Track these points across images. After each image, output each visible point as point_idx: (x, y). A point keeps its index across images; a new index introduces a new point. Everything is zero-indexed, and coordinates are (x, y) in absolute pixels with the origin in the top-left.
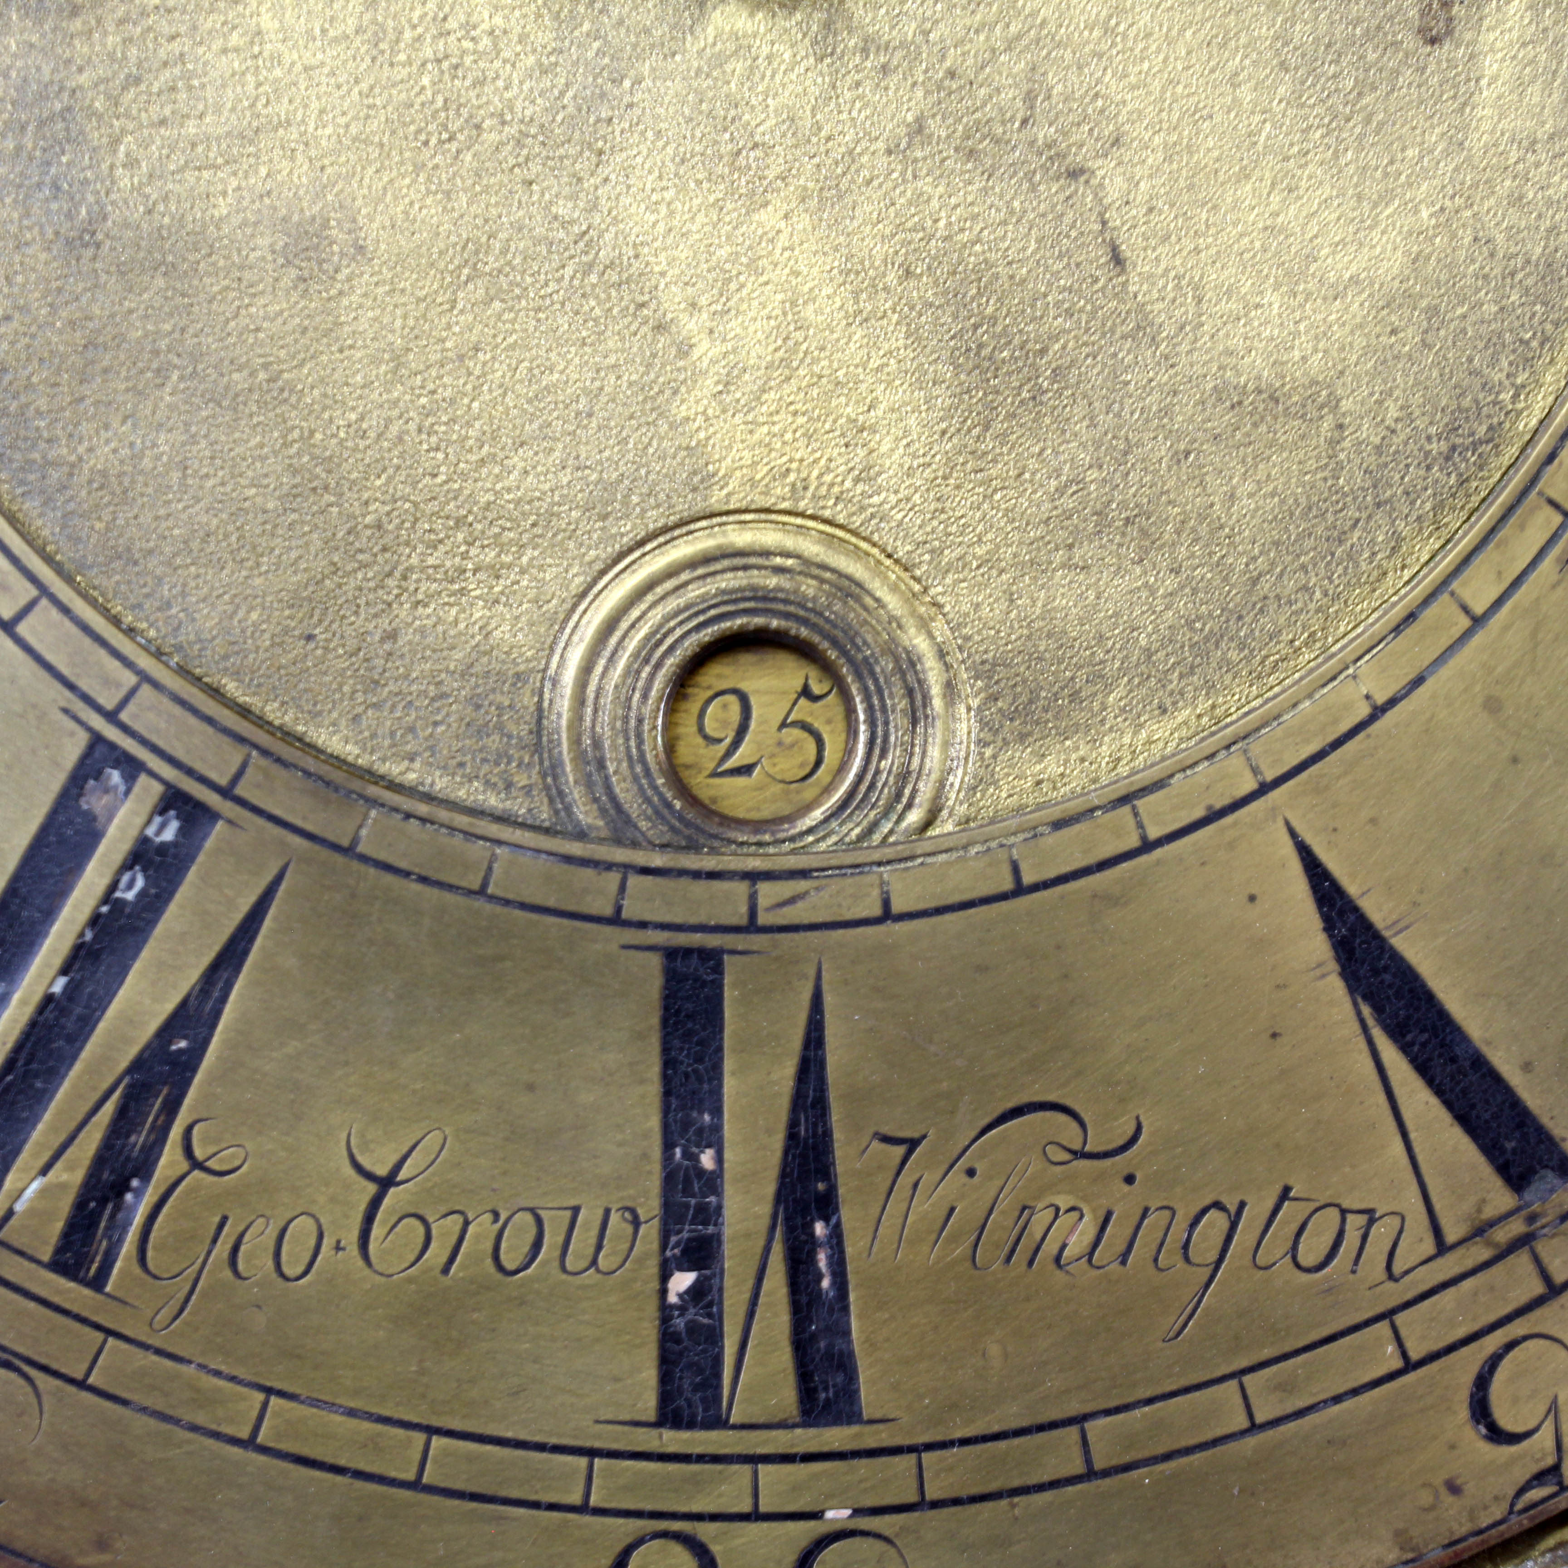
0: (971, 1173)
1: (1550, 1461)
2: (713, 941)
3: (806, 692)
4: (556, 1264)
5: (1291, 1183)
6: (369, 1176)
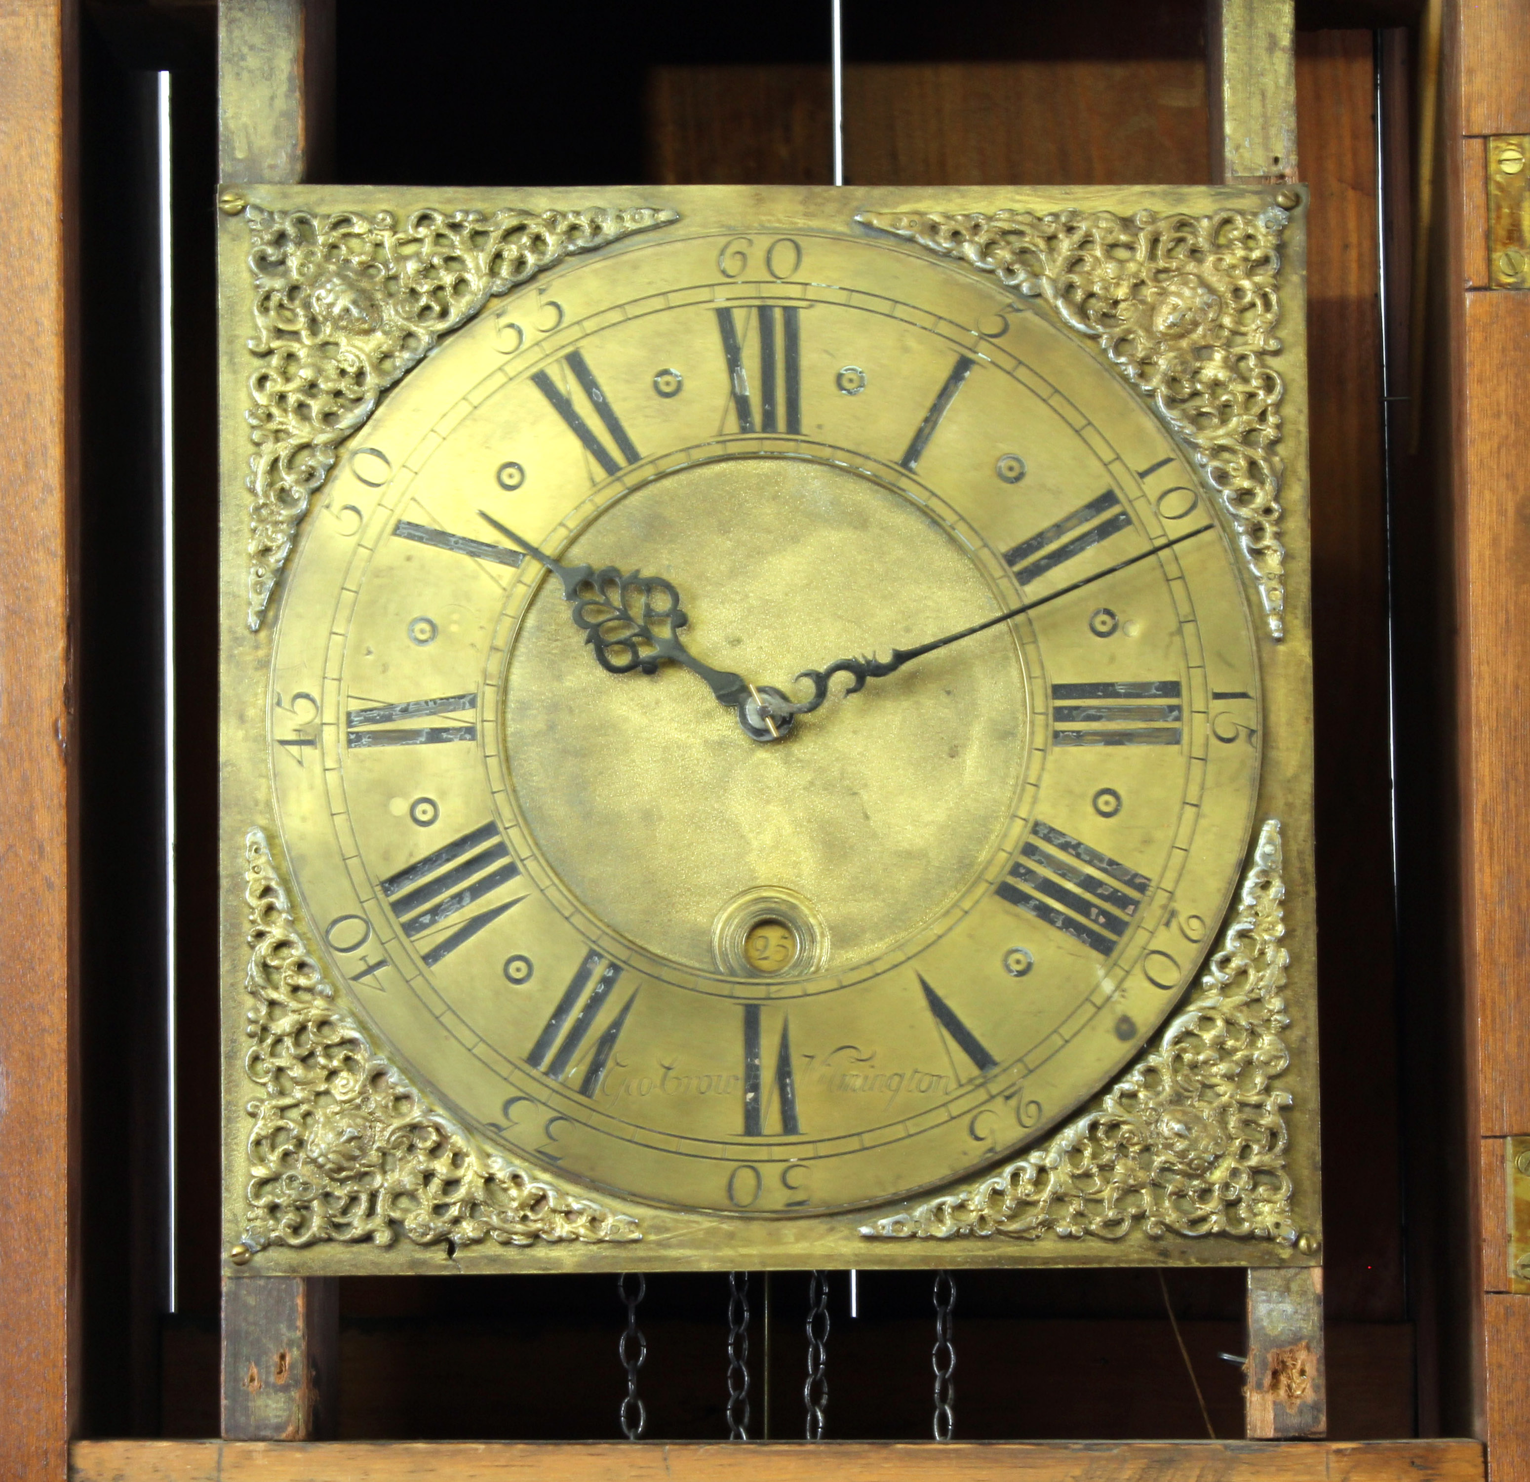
0: (829, 1065)
1: (993, 1146)
2: (758, 1003)
4: (715, 1090)
5: (917, 1068)
6: (664, 1066)
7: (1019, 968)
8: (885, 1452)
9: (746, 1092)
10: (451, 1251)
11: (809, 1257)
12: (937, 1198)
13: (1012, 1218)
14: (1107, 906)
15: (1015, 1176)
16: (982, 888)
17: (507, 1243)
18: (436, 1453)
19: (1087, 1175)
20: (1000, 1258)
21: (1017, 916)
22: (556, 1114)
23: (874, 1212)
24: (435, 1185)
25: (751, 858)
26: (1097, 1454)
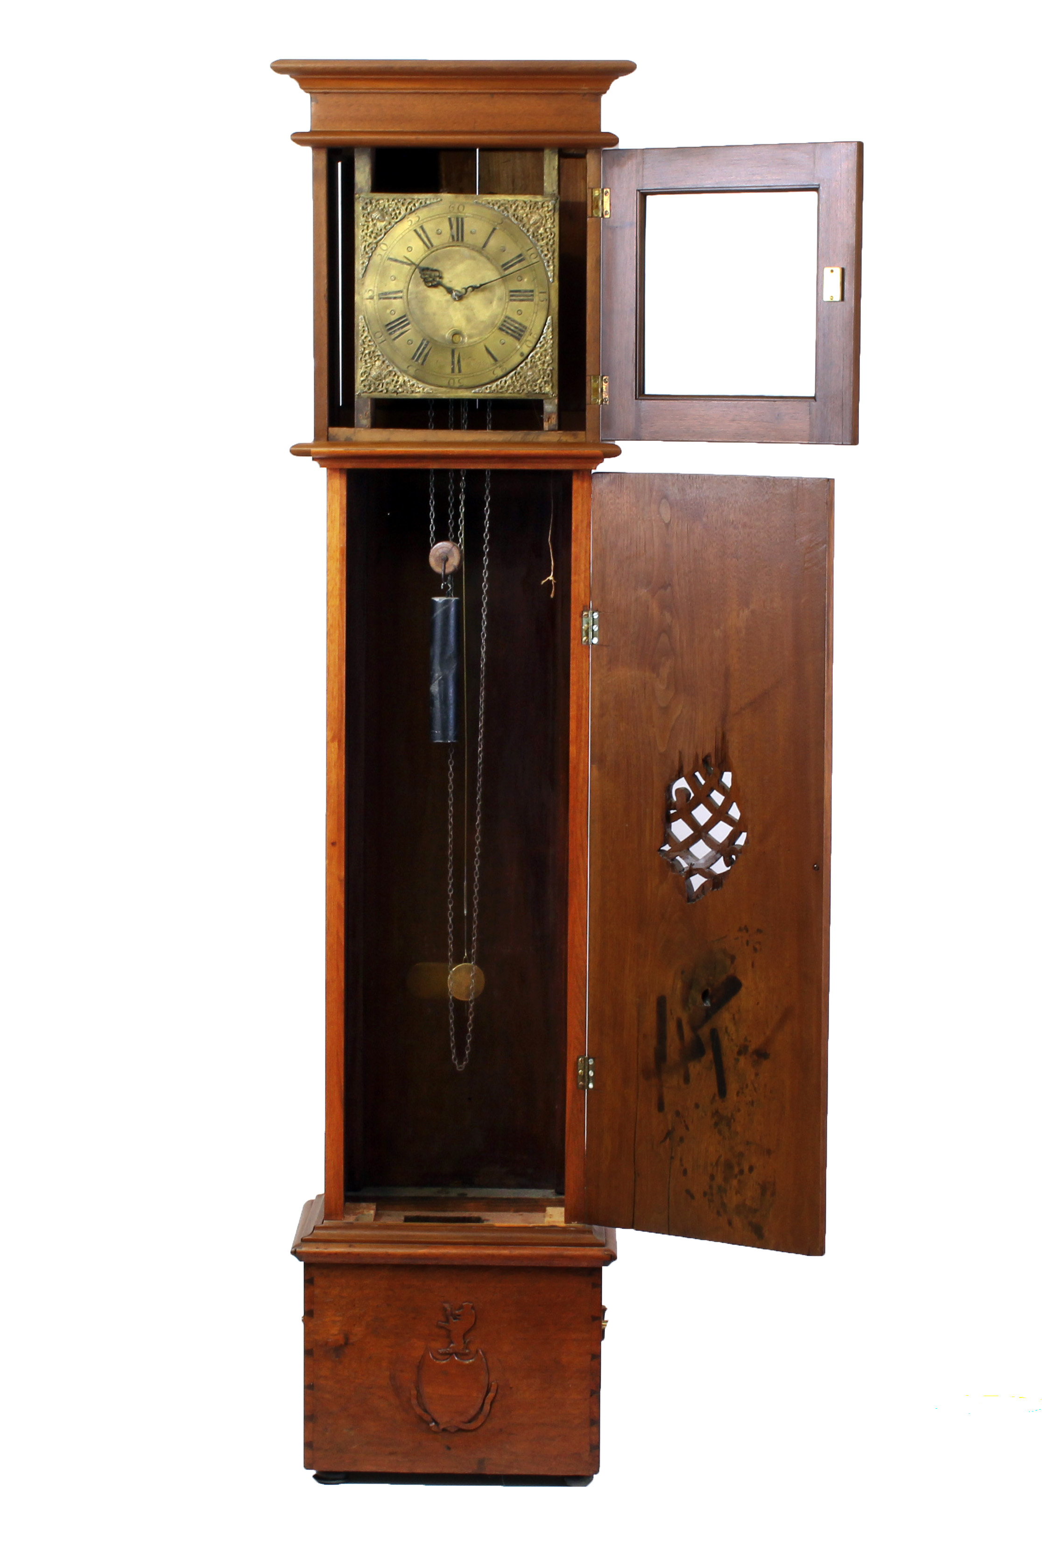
7: (503, 343)
9: (452, 365)
10: (397, 393)
12: (486, 385)
13: (500, 389)
14: (519, 332)
15: (501, 382)
16: (495, 329)
17: (408, 393)
19: (514, 382)
20: (499, 397)
21: (503, 333)
22: (417, 369)
24: (395, 381)
25: (454, 322)
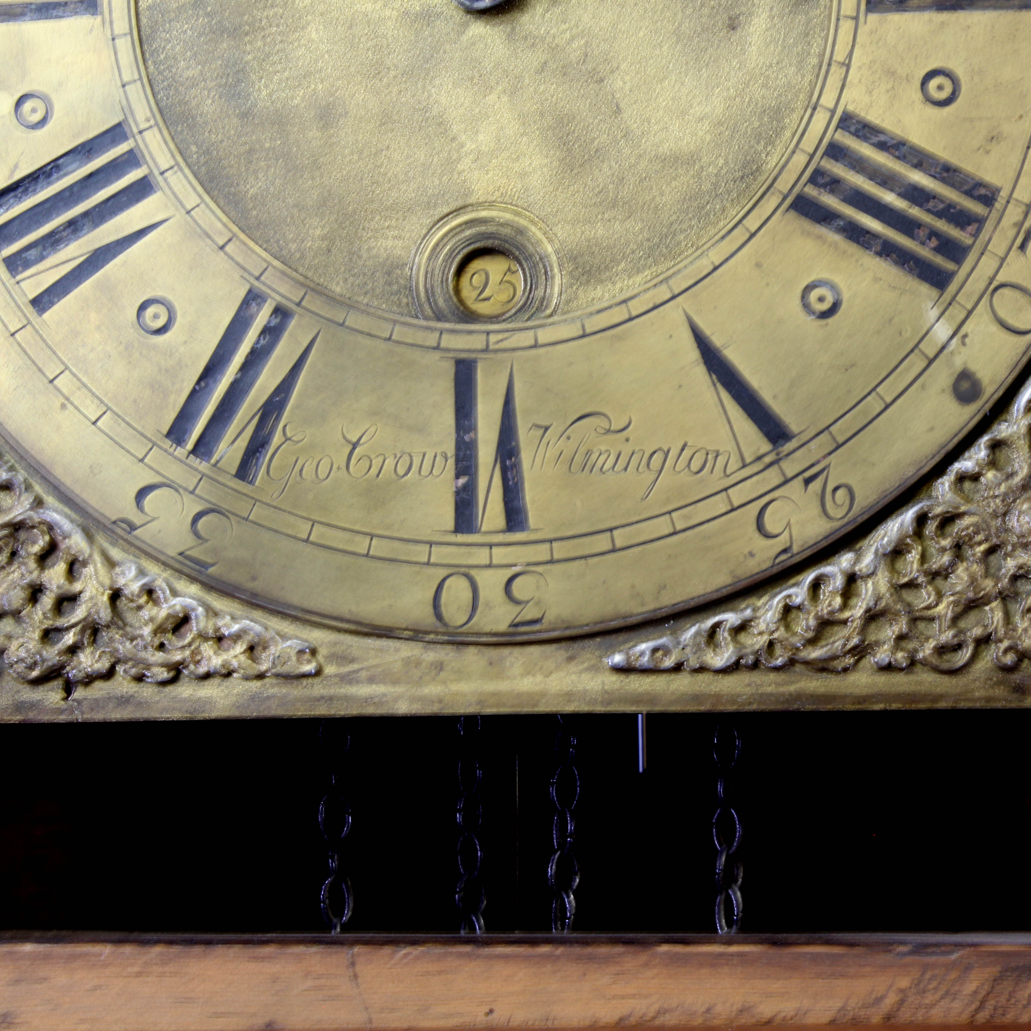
0: (569, 438)
1: (788, 544)
2: (473, 356)
3: (509, 269)
4: (417, 473)
5: (687, 440)
6: (348, 441)
7: (825, 306)
8: (643, 956)
9: (457, 477)
10: (69, 688)
11: (543, 694)
12: (715, 615)
13: (812, 642)
14: (941, 225)
16: (772, 202)
17: (140, 679)
18: (46, 957)
19: (912, 585)
20: (799, 696)
21: (819, 237)
22: (206, 506)
23: (632, 634)
24: (47, 601)
25: (465, 164)
26: (933, 959)
